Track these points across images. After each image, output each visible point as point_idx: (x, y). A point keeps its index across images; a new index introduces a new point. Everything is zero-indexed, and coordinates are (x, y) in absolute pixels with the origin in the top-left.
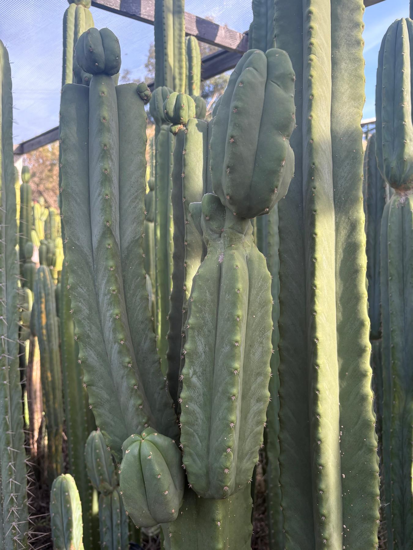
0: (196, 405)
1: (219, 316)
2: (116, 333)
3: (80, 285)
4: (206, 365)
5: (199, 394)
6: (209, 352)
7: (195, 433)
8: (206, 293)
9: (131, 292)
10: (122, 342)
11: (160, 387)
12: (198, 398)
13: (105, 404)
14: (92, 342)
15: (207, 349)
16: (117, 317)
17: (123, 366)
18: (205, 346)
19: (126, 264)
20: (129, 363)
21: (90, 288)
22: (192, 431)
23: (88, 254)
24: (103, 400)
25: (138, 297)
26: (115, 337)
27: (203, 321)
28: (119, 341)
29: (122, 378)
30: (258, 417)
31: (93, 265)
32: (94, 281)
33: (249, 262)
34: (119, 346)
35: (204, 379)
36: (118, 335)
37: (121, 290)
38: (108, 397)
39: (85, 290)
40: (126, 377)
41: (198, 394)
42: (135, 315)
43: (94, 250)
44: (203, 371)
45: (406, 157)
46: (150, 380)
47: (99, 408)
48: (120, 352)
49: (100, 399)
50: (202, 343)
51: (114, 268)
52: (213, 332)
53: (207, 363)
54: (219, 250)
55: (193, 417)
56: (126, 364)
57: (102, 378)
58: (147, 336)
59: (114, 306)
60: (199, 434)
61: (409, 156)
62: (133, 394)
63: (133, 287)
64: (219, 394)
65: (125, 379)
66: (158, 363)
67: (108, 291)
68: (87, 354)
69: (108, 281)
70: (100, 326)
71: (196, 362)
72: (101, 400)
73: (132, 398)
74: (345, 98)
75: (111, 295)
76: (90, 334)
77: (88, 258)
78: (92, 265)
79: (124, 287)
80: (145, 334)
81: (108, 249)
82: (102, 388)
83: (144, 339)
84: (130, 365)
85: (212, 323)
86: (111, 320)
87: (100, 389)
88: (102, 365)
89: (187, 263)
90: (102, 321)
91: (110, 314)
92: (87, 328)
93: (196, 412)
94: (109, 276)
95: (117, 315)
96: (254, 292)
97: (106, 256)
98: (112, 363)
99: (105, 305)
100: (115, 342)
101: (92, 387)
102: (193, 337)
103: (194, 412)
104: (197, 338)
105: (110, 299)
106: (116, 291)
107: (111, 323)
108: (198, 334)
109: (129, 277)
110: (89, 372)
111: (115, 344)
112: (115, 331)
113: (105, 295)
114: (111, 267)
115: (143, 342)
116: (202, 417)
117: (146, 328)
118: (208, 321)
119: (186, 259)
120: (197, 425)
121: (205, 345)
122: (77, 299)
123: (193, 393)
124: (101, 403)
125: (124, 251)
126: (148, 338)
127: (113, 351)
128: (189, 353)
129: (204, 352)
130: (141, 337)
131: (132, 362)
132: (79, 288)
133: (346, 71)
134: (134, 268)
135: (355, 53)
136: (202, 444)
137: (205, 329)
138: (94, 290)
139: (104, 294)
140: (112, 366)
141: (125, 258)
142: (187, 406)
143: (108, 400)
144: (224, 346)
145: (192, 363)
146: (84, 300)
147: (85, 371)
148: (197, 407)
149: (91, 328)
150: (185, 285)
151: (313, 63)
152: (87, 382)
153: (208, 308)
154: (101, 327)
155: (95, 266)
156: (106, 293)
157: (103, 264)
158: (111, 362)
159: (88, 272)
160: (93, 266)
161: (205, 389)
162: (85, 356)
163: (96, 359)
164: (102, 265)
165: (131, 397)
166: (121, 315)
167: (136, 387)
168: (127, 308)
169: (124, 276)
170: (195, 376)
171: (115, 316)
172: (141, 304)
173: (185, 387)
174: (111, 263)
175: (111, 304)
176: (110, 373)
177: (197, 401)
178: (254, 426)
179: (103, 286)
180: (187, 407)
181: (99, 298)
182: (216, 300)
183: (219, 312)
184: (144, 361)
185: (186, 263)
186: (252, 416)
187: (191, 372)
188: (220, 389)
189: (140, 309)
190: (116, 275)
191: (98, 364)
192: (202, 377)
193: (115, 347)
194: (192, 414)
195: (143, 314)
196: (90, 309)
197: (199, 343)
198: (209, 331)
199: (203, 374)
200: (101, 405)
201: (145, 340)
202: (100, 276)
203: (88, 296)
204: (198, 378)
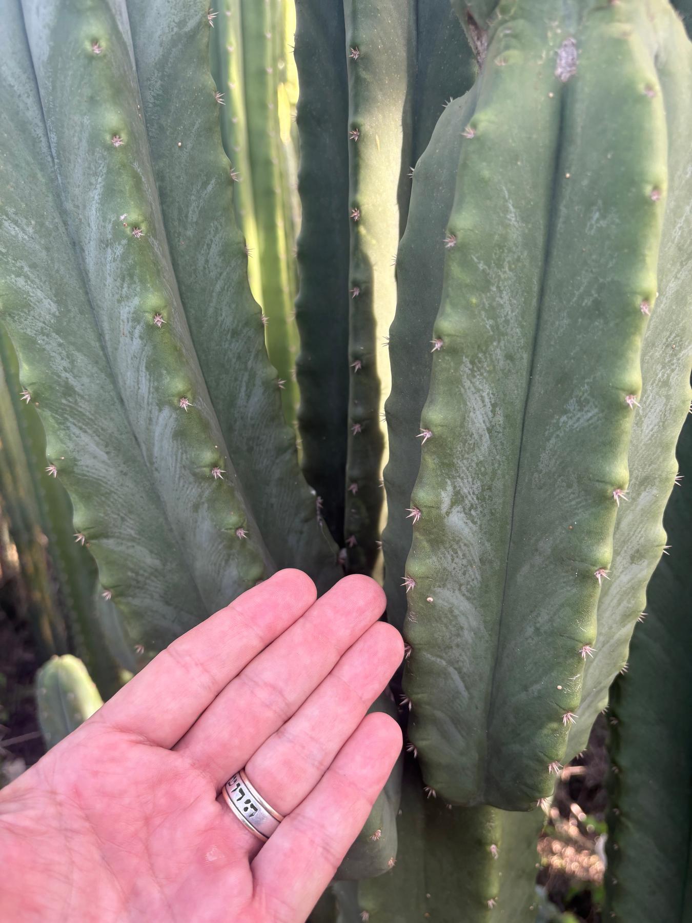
0: (457, 592)
1: (551, 301)
2: (161, 375)
3: (11, 210)
4: (494, 472)
5: (469, 561)
6: (504, 428)
7: (451, 669)
8: (506, 210)
9: (189, 233)
10: (185, 404)
11: (303, 515)
12: (464, 574)
13: (148, 581)
14: (85, 407)
15: (500, 419)
16: (159, 321)
17: (194, 474)
18: (493, 411)
19: (161, 128)
20: (215, 465)
21: (47, 223)
22: (444, 663)
23: (18, 88)
24: (141, 572)
25: (214, 250)
26: (157, 389)
27: (491, 322)
28: (175, 400)
29: (196, 507)
30: (629, 602)
31: (46, 135)
32: (59, 194)
34: (174, 416)
35: (484, 516)
36: (167, 380)
37: (157, 225)
38: (157, 563)
39: (30, 230)
40: (208, 508)
41: (465, 562)
42: (211, 311)
43: (41, 72)
44: (483, 490)
46: (273, 500)
47: (134, 596)
48: (180, 434)
49: (132, 570)
50: (483, 401)
51: (124, 136)
52: (522, 358)
53: (496, 465)
54: (556, 29)
55: (447, 627)
56: (207, 470)
57: (130, 512)
58: (253, 376)
59: (143, 281)
60: (465, 670)
62: (234, 551)
63: (193, 216)
65: (204, 511)
66: (290, 451)
67: (114, 228)
68: (71, 445)
69: (110, 192)
70: (101, 353)
71: (462, 465)
72: (137, 574)
73: (233, 564)
75: (129, 244)
76: (72, 381)
77: (21, 106)
78: (40, 132)
79: (164, 214)
80: (246, 369)
81: (91, 58)
82: (133, 539)
83: (244, 384)
84: (217, 473)
85: (522, 327)
86: (137, 333)
87: (130, 544)
88: (125, 474)
89: (363, 129)
90: (107, 337)
91: (132, 310)
92: (60, 364)
93: (456, 612)
94: (109, 171)
95: (157, 313)
97: (87, 91)
98: (156, 465)
99: (109, 280)
100: (161, 405)
101: (105, 541)
102: (455, 382)
103: (451, 611)
104: (467, 384)
105: (124, 258)
106: (143, 227)
107: (137, 342)
108: (472, 370)
109: (178, 177)
110: (87, 498)
111: (160, 410)
112: (154, 366)
113: (104, 244)
114: (115, 134)
115: (243, 394)
116: (474, 624)
117: (249, 352)
118: (507, 322)
119: (356, 112)
120: (458, 646)
121: (494, 406)
122: (7, 263)
123: (450, 558)
124: (138, 582)
125: (148, 79)
126: (258, 382)
127: (158, 430)
128: (440, 437)
129: (489, 431)
130: (236, 379)
131: (221, 463)
132: (6, 224)
134: (189, 146)
136: (469, 693)
137: (498, 351)
138: (62, 229)
139: (102, 241)
140: (156, 474)
141: (155, 105)
142: (430, 599)
143: (156, 570)
144: (572, 405)
145: (448, 467)
146: (33, 266)
147: (74, 498)
148: (462, 598)
149: (72, 362)
150: (357, 206)
152: (85, 529)
153: (510, 270)
154: (106, 355)
155: (53, 137)
156: (110, 236)
157: (82, 124)
158: (152, 463)
159: (30, 159)
160: (43, 139)
161: (487, 544)
162: (65, 452)
163: (105, 457)
164: (78, 129)
165: (227, 561)
166: (170, 314)
167: (241, 533)
168: (183, 288)
169: (160, 177)
170: (459, 508)
171: (149, 317)
172: (225, 274)
173: (425, 544)
174: (112, 118)
175: (131, 276)
176: (154, 496)
177: (462, 582)
178: (614, 626)
179: (93, 213)
180: (429, 602)
181: (84, 259)
182: (540, 240)
183: (551, 283)
184: (250, 450)
185: (356, 127)
187: (446, 497)
189: (223, 289)
190: (136, 165)
191: (112, 472)
192: (480, 509)
193: (161, 421)
194: (445, 620)
195: (233, 306)
196: (60, 296)
197: (473, 402)
198: (509, 357)
199: (481, 498)
200: (139, 588)
201: (247, 387)
202: (77, 172)
203: (44, 253)
204: (467, 512)
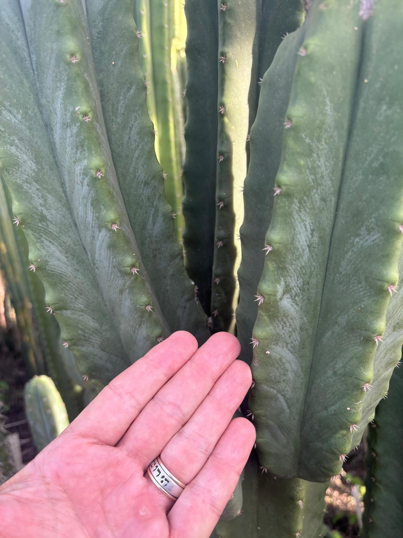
0: (285, 348)
1: (352, 164)
2: (100, 209)
3: (7, 104)
4: (311, 273)
5: (293, 329)
6: (318, 245)
7: (279, 395)
8: (325, 104)
9: (119, 120)
10: (115, 227)
11: (186, 297)
12: (290, 337)
13: (91, 337)
14: (53, 228)
15: (316, 239)
16: (99, 175)
17: (121, 271)
18: (312, 234)
19: (102, 53)
20: (133, 266)
21: (30, 112)
22: (275, 392)
23: (12, 26)
24: (87, 331)
25: (134, 131)
26: (98, 218)
27: (313, 177)
28: (109, 225)
29: (121, 292)
30: (391, 355)
31: (30, 56)
32: (37, 93)
34: (108, 235)
35: (304, 301)
36: (104, 212)
37: (98, 114)
38: (97, 325)
39: (19, 117)
40: (129, 292)
41: (290, 329)
42: (131, 169)
43: (26, 15)
44: (304, 284)
46: (168, 288)
47: (82, 346)
48: (112, 246)
49: (82, 330)
50: (306, 228)
51: (78, 56)
52: (331, 200)
53: (313, 269)
55: (278, 370)
56: (128, 269)
57: (81, 294)
58: (157, 211)
59: (90, 150)
60: (288, 396)
62: (144, 319)
63: (121, 110)
64: (337, 329)
65: (126, 294)
66: (179, 258)
67: (71, 115)
68: (44, 253)
69: (69, 93)
70: (63, 195)
71: (291, 268)
72: (84, 332)
73: (144, 327)
75: (81, 126)
76: (45, 212)
77: (14, 37)
78: (26, 54)
79: (103, 108)
80: (153, 206)
81: (58, 6)
82: (82, 311)
83: (151, 216)
84: (135, 271)
85: (332, 180)
86: (85, 182)
87: (80, 313)
88: (78, 271)
89: (228, 55)
90: (67, 185)
91: (83, 168)
92: (38, 202)
93: (284, 360)
94: (69, 79)
95: (98, 170)
97: (55, 27)
98: (97, 265)
99: (69, 149)
100: (100, 228)
101: (65, 311)
102: (288, 215)
103: (281, 360)
104: (296, 216)
105: (78, 135)
106: (90, 115)
107: (86, 188)
108: (300, 208)
109: (112, 84)
110: (54, 285)
111: (100, 231)
112: (96, 203)
113: (66, 126)
114: (72, 55)
115: (150, 222)
116: (295, 368)
117: (155, 195)
118: (322, 177)
119: (224, 44)
120: (284, 381)
121: (313, 231)
122: (5, 137)
123: (281, 327)
124: (85, 337)
125: (94, 21)
126: (160, 214)
127: (98, 243)
128: (278, 250)
129: (309, 247)
130: (146, 213)
131: (137, 264)
132: (4, 112)
134: (119, 64)
136: (290, 410)
137: (316, 196)
138: (39, 116)
139: (64, 124)
140: (97, 271)
141: (98, 38)
142: (268, 352)
143: (96, 330)
144: (363, 231)
145: (282, 269)
146: (21, 139)
147: (46, 285)
148: (288, 352)
149: (45, 200)
150: (223, 105)
152: (52, 304)
153: (326, 143)
154: (66, 196)
155: (34, 57)
156: (69, 121)
157: (52, 48)
158: (94, 264)
159: (19, 71)
160: (28, 59)
161: (305, 319)
162: (41, 256)
163: (65, 260)
164: (49, 51)
165: (140, 325)
166: (106, 170)
167: (149, 308)
168: (115, 155)
169: (100, 84)
170: (288, 296)
171: (93, 172)
172: (140, 146)
173: (266, 318)
174: (71, 44)
175: (82, 146)
176: (96, 284)
177: (288, 342)
178: (381, 369)
179: (58, 106)
180: (267, 354)
181: (53, 135)
182: (346, 124)
183: (352, 152)
184: (155, 256)
185: (223, 54)
186: (383, 354)
187: (280, 289)
188: (342, 320)
189: (139, 156)
190: (86, 75)
191: (70, 269)
192: (301, 296)
193: (100, 238)
194: (277, 365)
195: (146, 167)
196: (38, 159)
197: (300, 228)
198: (323, 200)
199: (302, 289)
200: (85, 340)
201: (153, 218)
202: (49, 80)
203: (28, 132)
204: (293, 298)
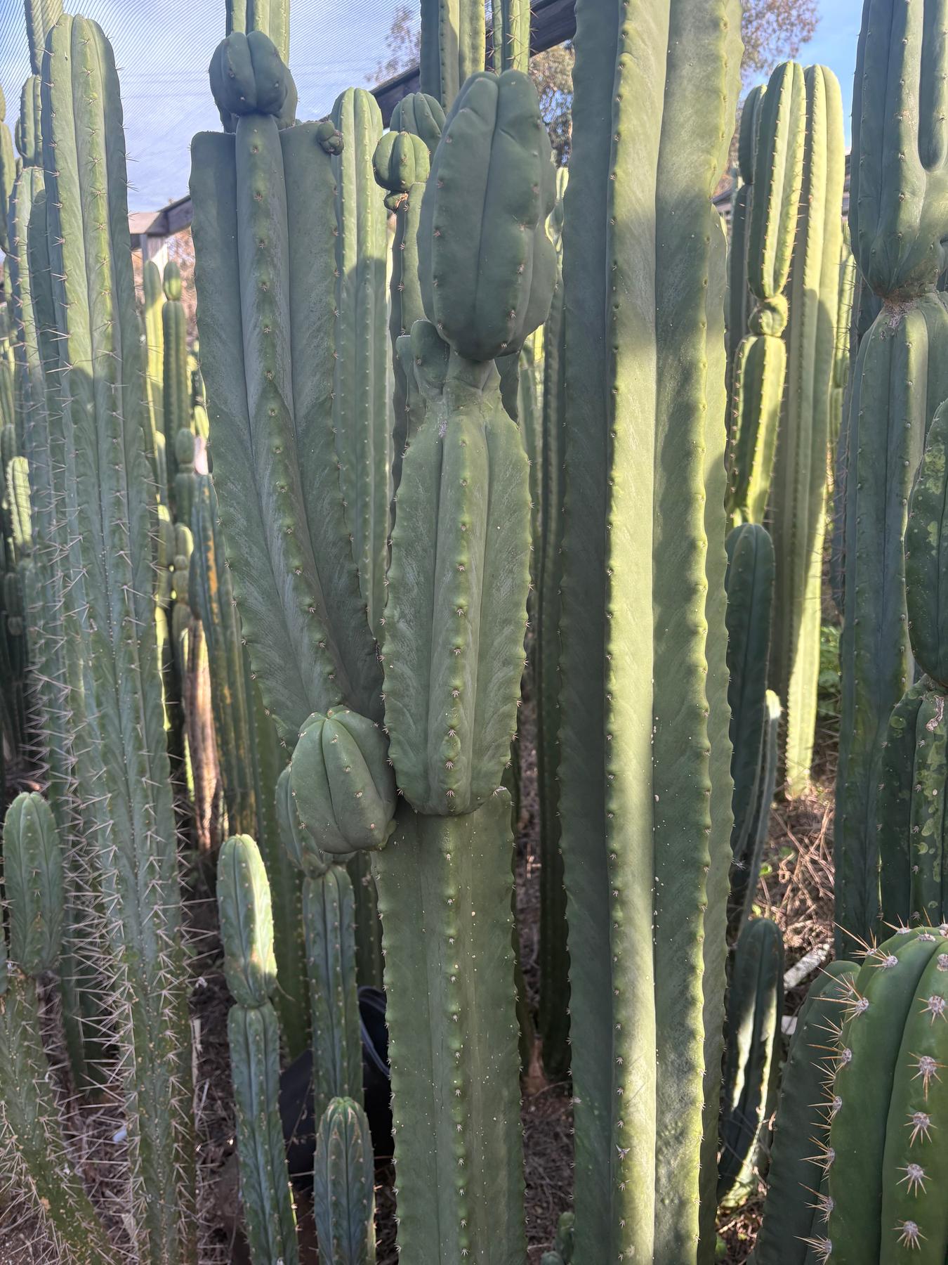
0: (405, 664)
1: (440, 526)
2: (289, 558)
3: (232, 478)
4: (420, 605)
5: (410, 649)
6: (424, 583)
7: (405, 710)
8: (419, 488)
9: (314, 492)
10: (299, 572)
11: (366, 650)
12: (409, 655)
13: (276, 672)
14: (254, 573)
15: (422, 579)
16: (289, 531)
17: (301, 610)
18: (418, 574)
19: (304, 444)
20: (310, 606)
21: (247, 484)
22: (401, 705)
23: (242, 427)
24: (273, 666)
25: (326, 501)
26: (287, 565)
27: (414, 534)
28: (294, 570)
29: (302, 629)
30: (505, 689)
31: (252, 446)
32: (253, 472)
33: (490, 436)
34: (294, 578)
35: (417, 626)
36: (291, 560)
37: (295, 487)
38: (282, 662)
39: (239, 487)
40: (307, 630)
41: (408, 649)
42: (322, 532)
43: (251, 420)
44: (415, 613)
45: (902, 229)
46: (349, 638)
47: (268, 680)
48: (296, 589)
49: (269, 664)
50: (412, 568)
51: (282, 449)
52: (430, 551)
53: (421, 601)
54: (440, 417)
55: (401, 684)
56: (306, 608)
57: (271, 632)
58: (342, 567)
59: (284, 512)
60: (412, 711)
61: (910, 227)
62: (319, 655)
63: (317, 485)
64: (439, 649)
65: (306, 633)
67: (274, 487)
68: (245, 591)
69: (273, 472)
70: (265, 547)
71: (405, 599)
72: (271, 667)
73: (318, 663)
74: (685, 135)
75: (279, 495)
76: (250, 559)
77: (243, 434)
78: (249, 445)
79: (302, 483)
80: (339, 563)
81: (271, 417)
82: (270, 647)
83: (337, 571)
84: (312, 610)
85: (429, 537)
86: (280, 537)
87: (269, 649)
88: (270, 610)
90: (268, 539)
91: (279, 526)
92: (245, 550)
93: (405, 676)
94: (274, 464)
96: (498, 487)
97: (268, 430)
98: (285, 607)
99: (271, 511)
100: (288, 574)
101: (255, 645)
102: (399, 559)
103: (403, 676)
104: (405, 561)
105: (277, 501)
106: (287, 488)
107: (280, 541)
108: (406, 553)
109: (311, 466)
110: (249, 620)
111: (288, 576)
112: (286, 553)
113: (270, 495)
114: (277, 448)
115: (336, 577)
116: (415, 684)
117: (341, 554)
118: (422, 534)
120: (408, 696)
121: (418, 572)
122: (227, 501)
123: (400, 646)
124: (271, 671)
125: (300, 423)
126: (345, 571)
127: (287, 586)
128: (393, 584)
129: (417, 584)
130: (333, 568)
131: (315, 605)
133: (690, 80)
134: (318, 452)
135: (709, 44)
136: (416, 726)
137: (418, 547)
138: (253, 486)
139: (269, 493)
140: (285, 612)
141: (302, 433)
142: (391, 666)
143: (281, 667)
144: (447, 573)
145: (398, 599)
146: (238, 503)
147: (242, 619)
148: (408, 668)
149: (251, 550)
151: (625, 71)
152: (246, 636)
153: (422, 512)
154: (267, 548)
155: (254, 448)
156: (272, 491)
157: (265, 444)
158: (284, 605)
159: (243, 456)
160: (250, 448)
161: (419, 641)
162: (241, 594)
163: (261, 600)
164: (263, 445)
165: (315, 662)
166: (297, 529)
167: (322, 645)
168: (309, 518)
169: (301, 465)
170: (404, 620)
171: (285, 529)
173: (389, 637)
174: (277, 441)
175: (279, 510)
176: (284, 625)
177: (408, 660)
178: (499, 703)
180: (392, 668)
181: (261, 501)
182: (435, 501)
183: (440, 519)
184: (339, 607)
186: (496, 688)
187: (397, 614)
188: (440, 640)
190: (287, 461)
191: (264, 608)
192: (414, 622)
193: (288, 582)
194: (400, 680)
195: (334, 530)
196: (248, 519)
197: (408, 569)
198: (424, 550)
199: (415, 617)
200: (270, 675)
201: (339, 574)
202: (262, 462)
203: (243, 498)
204: (408, 622)
